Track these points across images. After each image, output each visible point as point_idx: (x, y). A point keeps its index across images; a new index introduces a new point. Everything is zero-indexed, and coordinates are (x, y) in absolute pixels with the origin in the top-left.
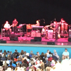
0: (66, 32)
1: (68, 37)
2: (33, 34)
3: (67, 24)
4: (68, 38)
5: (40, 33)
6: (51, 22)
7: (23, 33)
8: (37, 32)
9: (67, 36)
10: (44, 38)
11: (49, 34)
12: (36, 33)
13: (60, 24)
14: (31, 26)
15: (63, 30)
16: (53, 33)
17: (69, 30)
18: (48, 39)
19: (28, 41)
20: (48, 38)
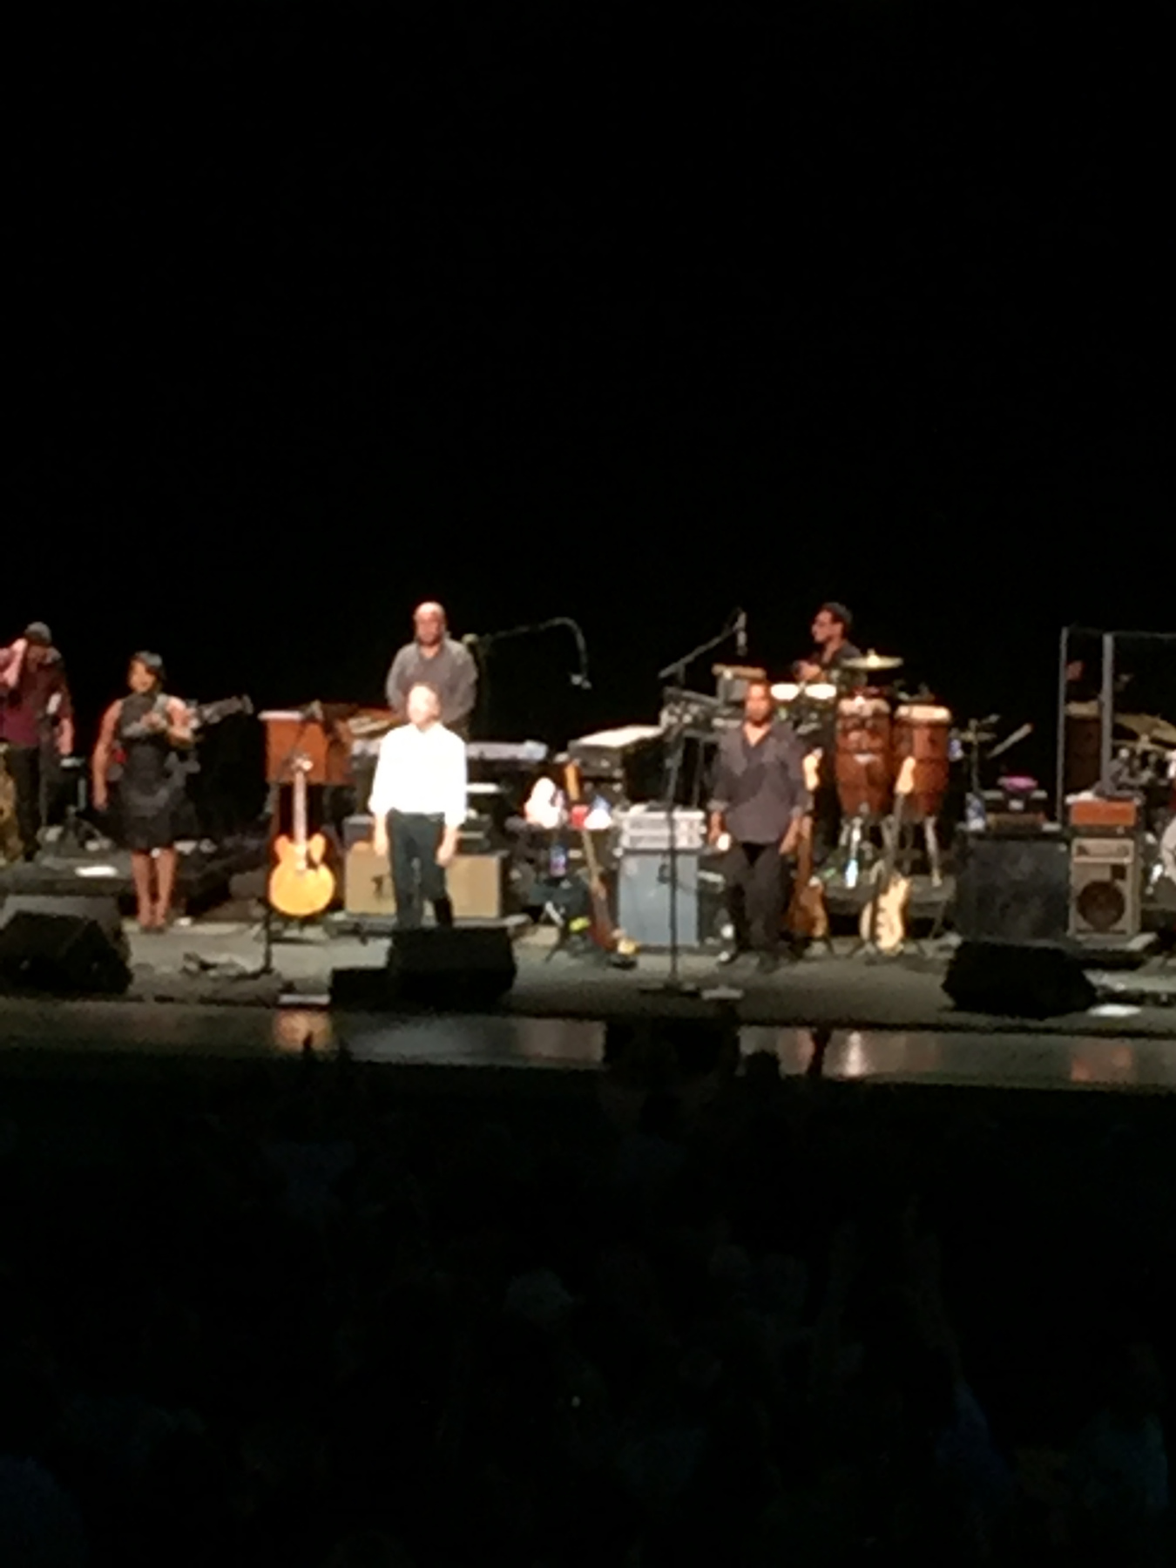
0: (919, 832)
1: (948, 926)
2: (379, 881)
4: (960, 950)
5: (491, 864)
6: (676, 668)
7: (207, 847)
9: (938, 915)
10: (547, 936)
11: (631, 866)
13: (812, 704)
14: (337, 745)
15: (864, 808)
16: (709, 861)
17: (963, 818)
19: (289, 988)
20: (625, 948)
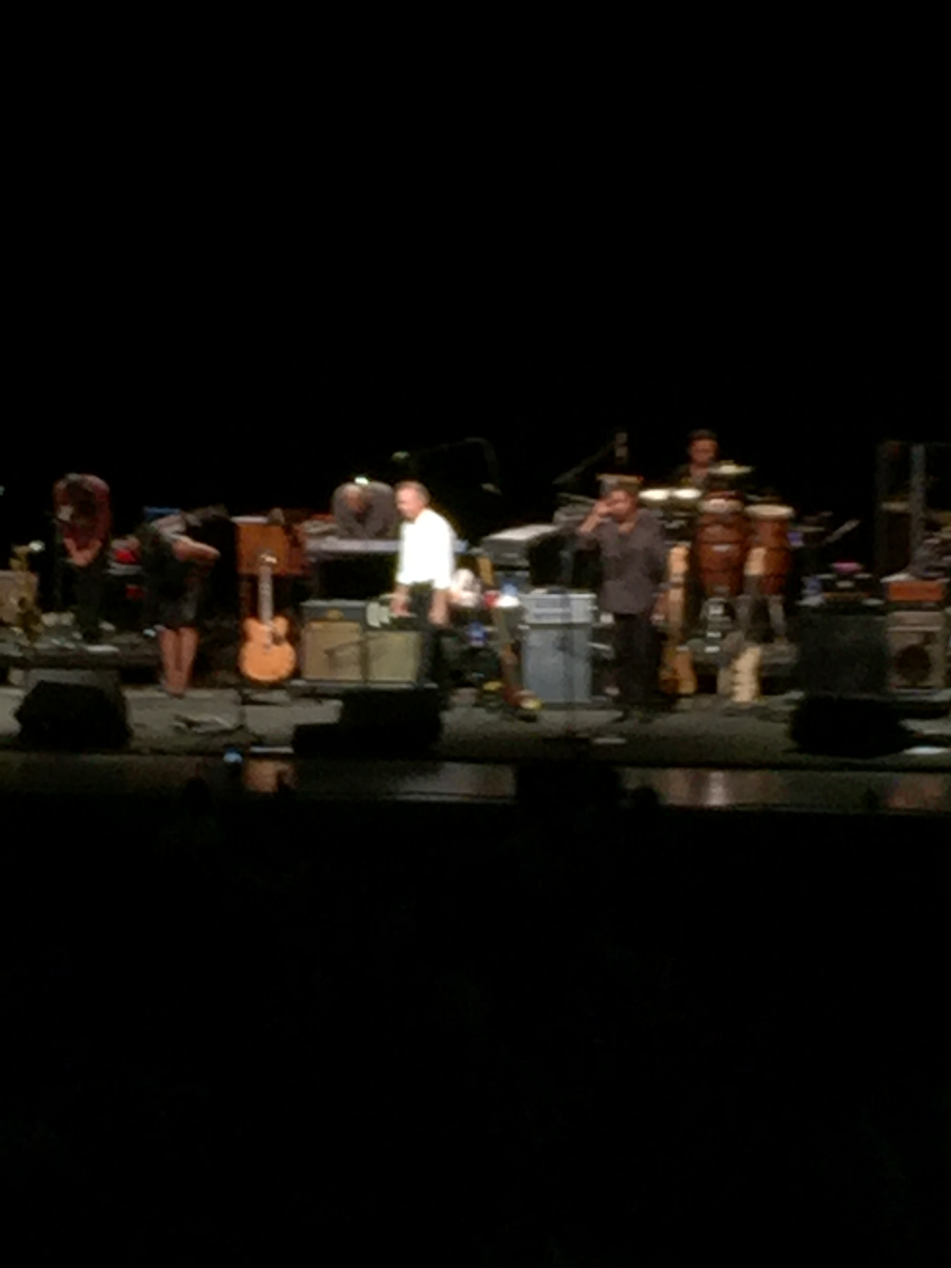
0: (765, 607)
2: (330, 653)
3: (782, 502)
4: (802, 704)
8: (374, 622)
9: (783, 675)
10: (468, 695)
11: (534, 638)
12: (367, 628)
13: (680, 504)
17: (800, 596)
18: (530, 718)
